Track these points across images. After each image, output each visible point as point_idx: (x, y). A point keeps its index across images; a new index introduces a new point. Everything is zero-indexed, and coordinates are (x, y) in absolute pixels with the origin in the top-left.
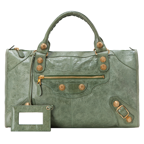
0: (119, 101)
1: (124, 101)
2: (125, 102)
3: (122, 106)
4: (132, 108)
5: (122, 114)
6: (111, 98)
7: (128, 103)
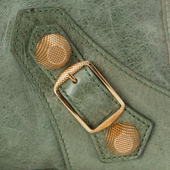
0: (68, 37)
1: (96, 36)
2: (103, 43)
3: (86, 63)
4: (141, 76)
5: (82, 107)
6: (22, 13)
7: (115, 52)
